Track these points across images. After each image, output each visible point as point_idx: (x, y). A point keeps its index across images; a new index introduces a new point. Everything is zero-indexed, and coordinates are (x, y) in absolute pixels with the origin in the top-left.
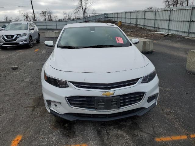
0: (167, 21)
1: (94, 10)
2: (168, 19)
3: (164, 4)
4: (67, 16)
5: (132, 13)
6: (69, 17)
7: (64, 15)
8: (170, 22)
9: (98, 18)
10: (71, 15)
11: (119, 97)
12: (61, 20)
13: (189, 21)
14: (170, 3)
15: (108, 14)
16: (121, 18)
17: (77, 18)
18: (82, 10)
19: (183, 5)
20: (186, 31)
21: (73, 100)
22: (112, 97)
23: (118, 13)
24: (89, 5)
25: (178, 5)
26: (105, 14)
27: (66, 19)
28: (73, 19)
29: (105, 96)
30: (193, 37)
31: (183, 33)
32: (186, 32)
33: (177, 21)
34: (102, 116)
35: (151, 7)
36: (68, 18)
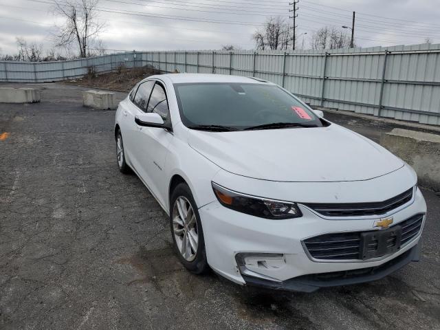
0: (280, 77)
1: (100, 42)
2: (281, 71)
3: (254, 41)
4: (29, 49)
5: (200, 56)
6: (33, 53)
7: (20, 48)
8: (286, 78)
9: (117, 60)
10: (38, 48)
11: (399, 227)
12: (11, 60)
13: (322, 77)
14: (266, 41)
15: (141, 53)
16: (176, 64)
17: (56, 57)
18: (77, 39)
19: (288, 46)
20: (317, 96)
21: (318, 245)
22: (390, 227)
23: (166, 53)
24: (95, 29)
25: (279, 46)
26: (134, 52)
27: (26, 58)
28: (46, 60)
29: (380, 228)
30: (331, 109)
31: (312, 101)
32: (318, 99)
33: (299, 77)
34: (362, 272)
35: (229, 46)
36: (30, 54)
